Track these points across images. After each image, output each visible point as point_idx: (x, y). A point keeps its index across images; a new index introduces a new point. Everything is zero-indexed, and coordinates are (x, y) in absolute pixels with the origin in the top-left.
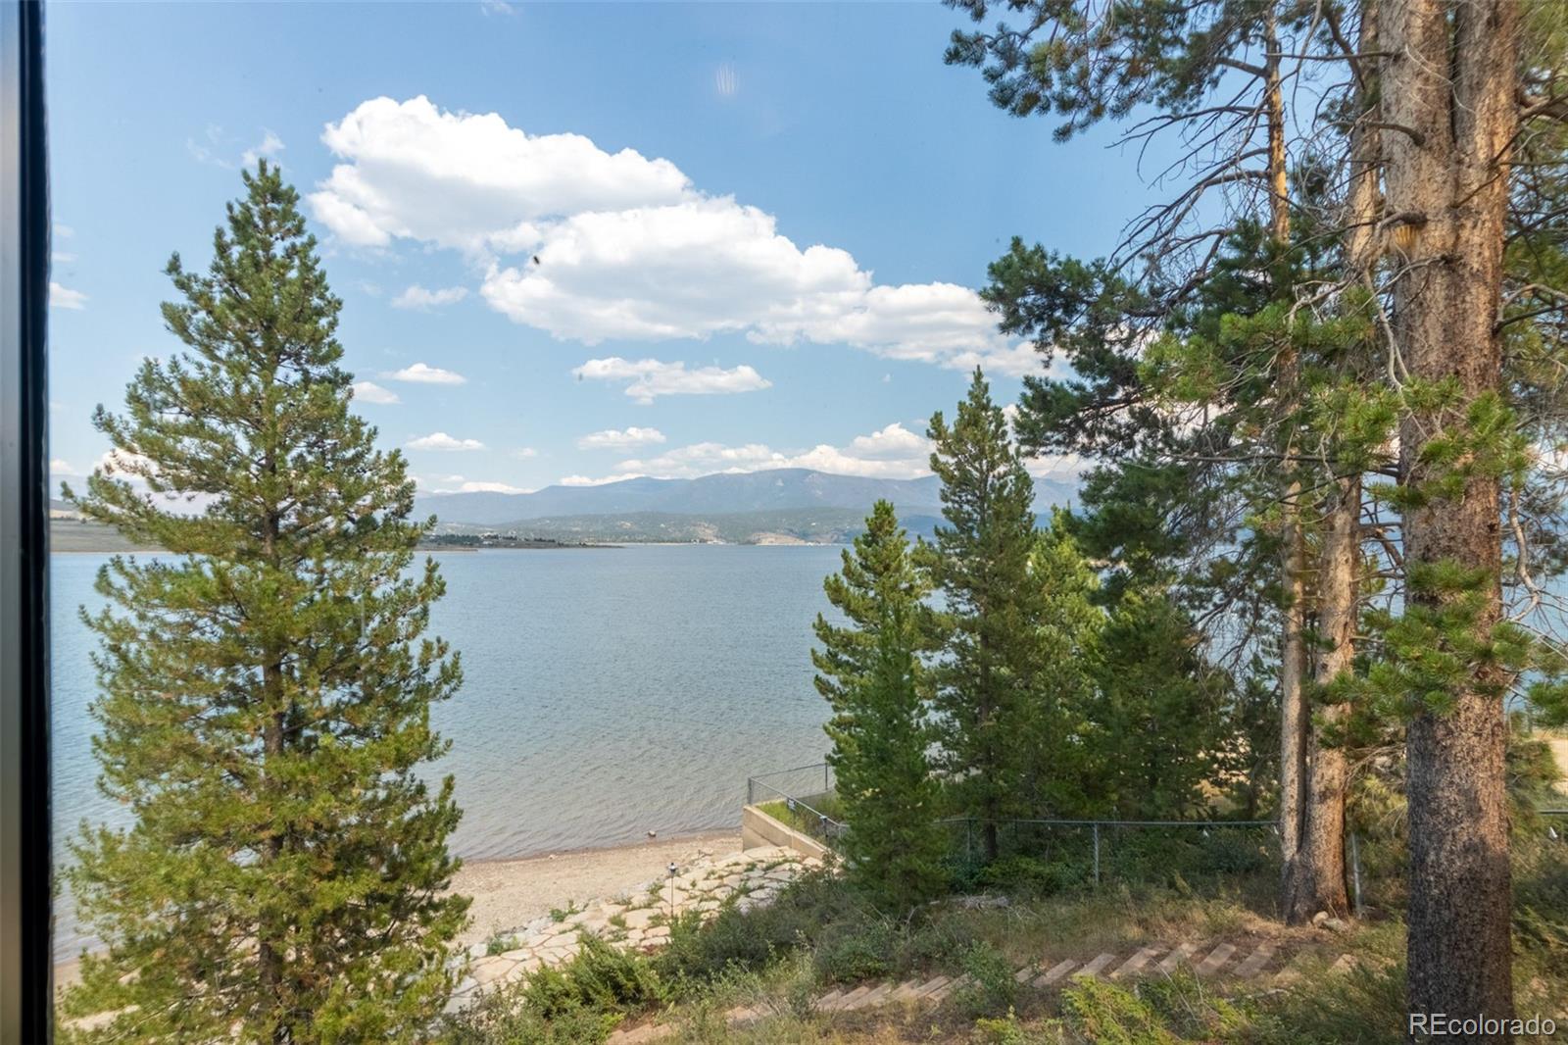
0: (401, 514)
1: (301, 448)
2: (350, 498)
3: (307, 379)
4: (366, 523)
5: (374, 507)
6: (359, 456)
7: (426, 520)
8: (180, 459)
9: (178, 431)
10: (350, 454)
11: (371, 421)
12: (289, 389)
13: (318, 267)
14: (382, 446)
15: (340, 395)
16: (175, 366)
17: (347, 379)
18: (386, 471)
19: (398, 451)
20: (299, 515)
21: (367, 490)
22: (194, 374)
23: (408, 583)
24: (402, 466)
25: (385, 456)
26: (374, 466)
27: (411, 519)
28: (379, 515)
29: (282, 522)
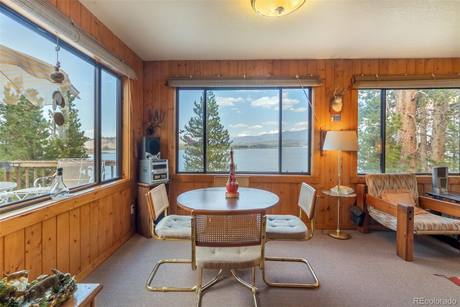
0: (227, 140)
1: (212, 130)
2: (219, 138)
3: (213, 119)
4: (222, 142)
5: (223, 139)
6: (221, 131)
7: (231, 141)
8: (195, 132)
9: (195, 128)
10: (220, 130)
11: (223, 125)
12: (211, 120)
13: (215, 101)
14: (224, 129)
15: (218, 121)
16: (195, 118)
17: (219, 118)
18: (225, 133)
19: (227, 130)
20: (212, 141)
21: (222, 136)
22: (198, 119)
23: (228, 152)
24: (228, 132)
25: (225, 131)
26: (223, 132)
27: (229, 141)
28: (224, 141)
29: (210, 142)
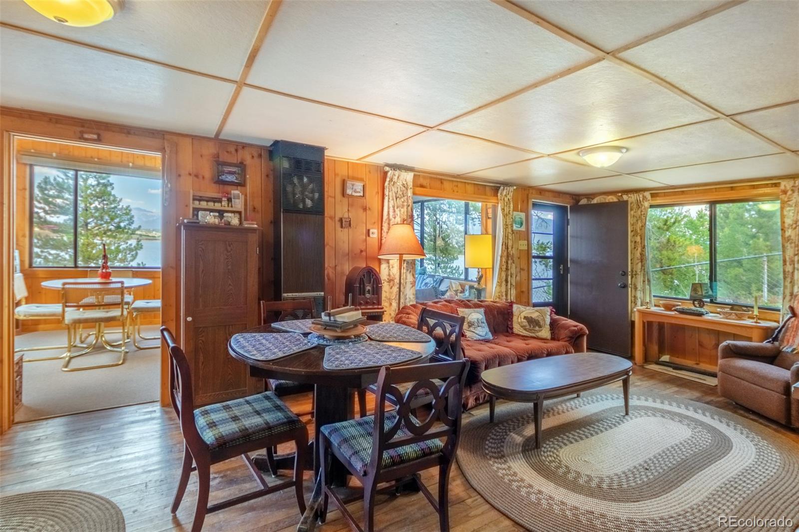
0: (129, 224)
1: (97, 203)
2: (112, 219)
3: (99, 184)
4: (118, 227)
5: (120, 222)
6: (115, 207)
7: (137, 226)
8: (55, 205)
9: (54, 197)
10: (113, 206)
11: (119, 197)
12: (93, 186)
14: (123, 204)
15: (109, 189)
16: (55, 179)
17: (111, 184)
18: (124, 212)
19: (129, 206)
20: (96, 223)
21: (117, 217)
22: (61, 180)
23: (131, 245)
24: (130, 211)
25: (125, 207)
26: (121, 209)
27: (133, 226)
28: (122, 225)
29: (89, 225)
